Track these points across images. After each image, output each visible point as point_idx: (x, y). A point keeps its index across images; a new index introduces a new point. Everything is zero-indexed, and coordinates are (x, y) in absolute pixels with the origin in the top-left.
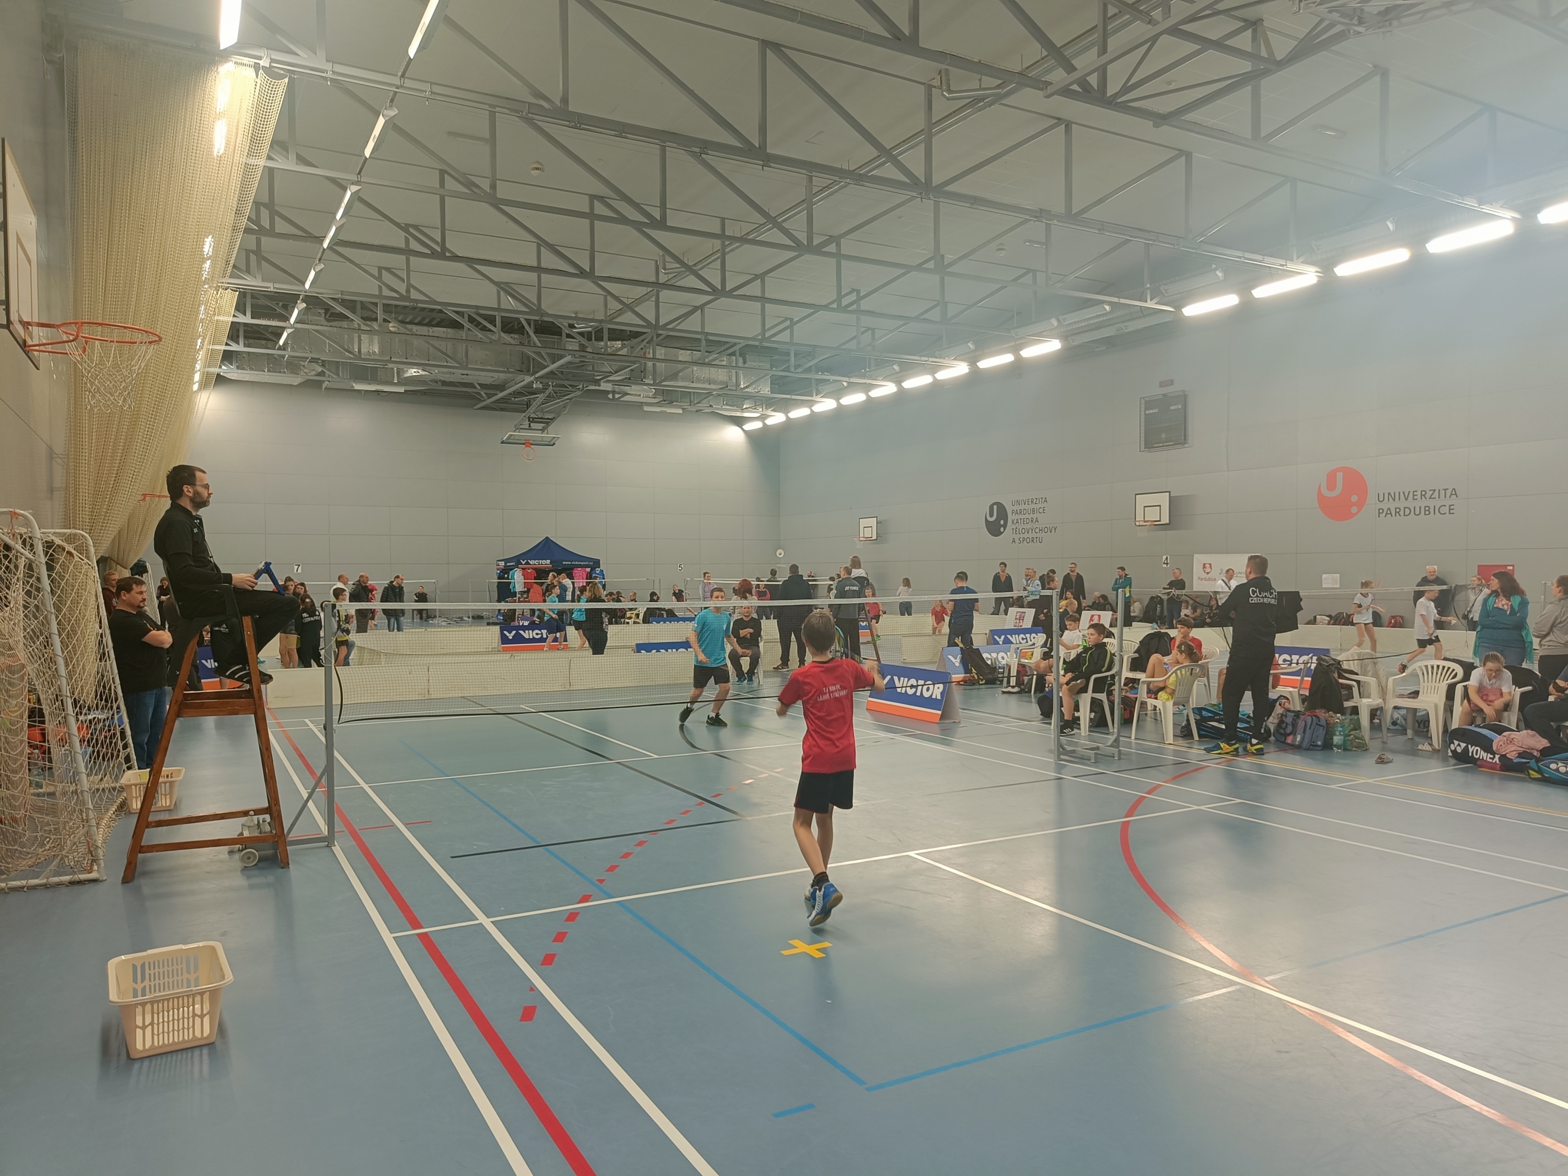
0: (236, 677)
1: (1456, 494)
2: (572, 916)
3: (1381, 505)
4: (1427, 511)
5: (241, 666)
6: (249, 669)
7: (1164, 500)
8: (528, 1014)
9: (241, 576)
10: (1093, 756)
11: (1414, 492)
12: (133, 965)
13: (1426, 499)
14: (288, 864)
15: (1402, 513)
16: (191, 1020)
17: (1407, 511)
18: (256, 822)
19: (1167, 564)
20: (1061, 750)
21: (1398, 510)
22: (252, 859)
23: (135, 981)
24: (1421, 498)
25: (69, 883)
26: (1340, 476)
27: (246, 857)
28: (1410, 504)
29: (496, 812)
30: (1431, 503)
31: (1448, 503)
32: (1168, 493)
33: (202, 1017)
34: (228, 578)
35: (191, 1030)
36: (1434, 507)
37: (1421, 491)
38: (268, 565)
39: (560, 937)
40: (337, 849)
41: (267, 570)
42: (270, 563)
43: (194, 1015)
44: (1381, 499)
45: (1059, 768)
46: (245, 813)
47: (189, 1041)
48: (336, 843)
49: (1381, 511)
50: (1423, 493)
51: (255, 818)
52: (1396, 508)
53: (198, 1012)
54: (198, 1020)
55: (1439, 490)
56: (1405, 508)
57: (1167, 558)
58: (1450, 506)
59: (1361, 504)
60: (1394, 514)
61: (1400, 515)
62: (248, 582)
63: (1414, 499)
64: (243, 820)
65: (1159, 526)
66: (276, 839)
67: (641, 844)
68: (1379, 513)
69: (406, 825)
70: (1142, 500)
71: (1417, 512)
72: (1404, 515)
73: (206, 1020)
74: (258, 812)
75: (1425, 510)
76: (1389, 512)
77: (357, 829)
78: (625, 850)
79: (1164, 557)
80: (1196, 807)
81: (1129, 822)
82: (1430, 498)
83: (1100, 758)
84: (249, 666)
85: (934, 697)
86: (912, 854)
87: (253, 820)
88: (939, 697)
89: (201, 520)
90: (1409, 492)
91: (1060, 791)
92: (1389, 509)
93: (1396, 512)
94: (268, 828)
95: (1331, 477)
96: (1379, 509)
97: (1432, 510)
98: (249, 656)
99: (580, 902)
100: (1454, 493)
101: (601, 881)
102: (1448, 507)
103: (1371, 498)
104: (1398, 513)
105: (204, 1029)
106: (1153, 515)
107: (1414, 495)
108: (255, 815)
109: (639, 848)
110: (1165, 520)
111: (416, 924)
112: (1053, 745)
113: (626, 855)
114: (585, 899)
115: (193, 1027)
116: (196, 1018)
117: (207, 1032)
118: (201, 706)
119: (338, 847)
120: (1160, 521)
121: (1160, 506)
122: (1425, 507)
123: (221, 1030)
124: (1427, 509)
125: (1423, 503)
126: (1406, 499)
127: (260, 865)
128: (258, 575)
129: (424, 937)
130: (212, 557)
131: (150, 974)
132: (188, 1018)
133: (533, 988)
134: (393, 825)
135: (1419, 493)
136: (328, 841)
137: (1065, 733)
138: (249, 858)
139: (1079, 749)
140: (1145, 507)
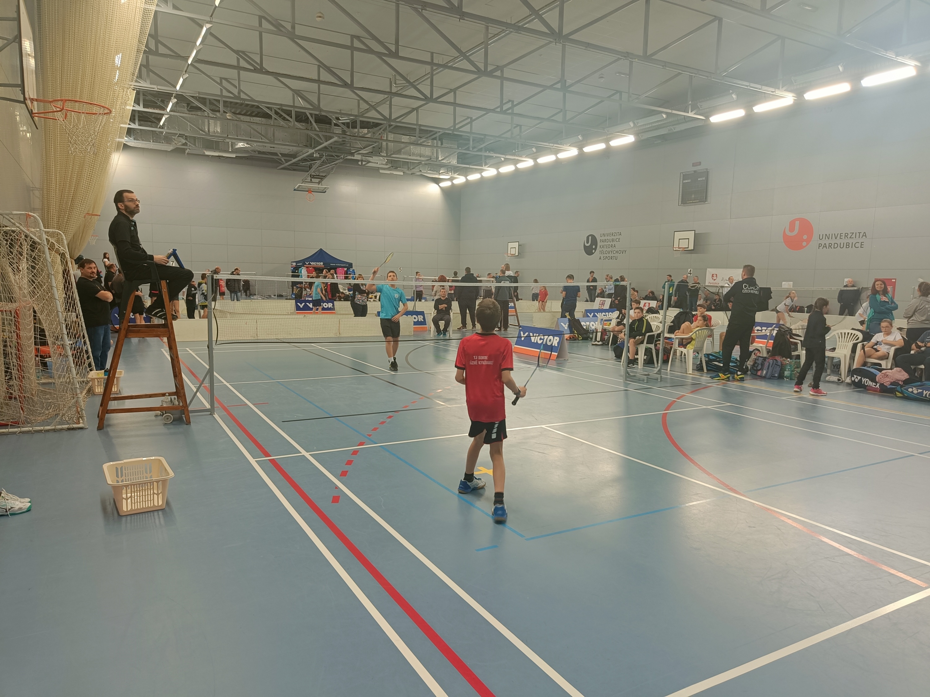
0: (158, 315)
1: (866, 236)
2: (355, 452)
3: (821, 242)
4: (848, 245)
5: (160, 309)
6: (165, 311)
7: (691, 235)
8: (336, 499)
9: (159, 256)
10: (646, 379)
11: (841, 234)
12: (116, 467)
13: (848, 238)
14: (190, 423)
15: (832, 246)
16: (152, 496)
17: (836, 245)
18: (170, 400)
19: (691, 274)
20: (627, 375)
21: (830, 245)
22: (169, 419)
23: (117, 476)
24: (845, 238)
25: (67, 429)
26: (797, 223)
27: (166, 417)
28: (838, 241)
29: (305, 399)
30: (850, 241)
31: (860, 240)
32: (694, 231)
33: (158, 494)
34: (151, 257)
35: (152, 501)
36: (852, 243)
37: (845, 234)
38: (175, 250)
39: (349, 463)
40: (216, 416)
41: (174, 254)
42: (176, 250)
43: (154, 493)
44: (821, 238)
45: (626, 385)
46: (164, 395)
47: (151, 507)
48: (215, 413)
49: (820, 245)
50: (846, 235)
51: (169, 397)
52: (829, 244)
53: (156, 492)
54: (156, 496)
55: (856, 233)
56: (834, 243)
57: (691, 271)
58: (861, 243)
59: (808, 241)
60: (828, 247)
61: (831, 248)
62: (162, 260)
63: (840, 238)
64: (162, 398)
65: (686, 251)
66: (183, 409)
67: (390, 417)
68: (819, 246)
69: (254, 404)
70: (678, 235)
71: (842, 246)
72: (834, 248)
73: (160, 495)
74: (171, 394)
75: (847, 245)
76: (825, 246)
77: (226, 406)
78: (382, 420)
79: (689, 270)
80: (705, 407)
81: (667, 413)
82: (850, 238)
83: (649, 379)
84: (165, 309)
85: (553, 345)
86: (543, 426)
87: (168, 398)
88: (556, 345)
89: (135, 223)
90: (838, 234)
91: (627, 396)
92: (825, 244)
93: (829, 246)
94: (177, 403)
95: (792, 224)
96: (819, 244)
97: (850, 245)
98: (165, 304)
99: (358, 446)
100: (865, 235)
101: (370, 435)
102: (860, 243)
103: (815, 237)
104: (830, 246)
105: (158, 501)
106: (684, 244)
107: (840, 236)
108: (169, 396)
109: (389, 420)
110: (691, 247)
111: (267, 455)
112: (622, 372)
113: (383, 423)
114: (361, 444)
115: (153, 500)
116: (155, 495)
117: (160, 503)
118: (138, 332)
119: (216, 415)
120: (688, 248)
121: (689, 239)
122: (847, 243)
123: (168, 503)
124: (848, 244)
125: (846, 241)
126: (836, 238)
127: (174, 423)
128: (169, 257)
129: (272, 461)
130: (141, 245)
131: (125, 473)
132: (150, 495)
133: (337, 487)
134: (246, 404)
135: (844, 235)
136: (211, 411)
137: (629, 367)
138: (168, 419)
139: (638, 375)
140: (679, 239)
